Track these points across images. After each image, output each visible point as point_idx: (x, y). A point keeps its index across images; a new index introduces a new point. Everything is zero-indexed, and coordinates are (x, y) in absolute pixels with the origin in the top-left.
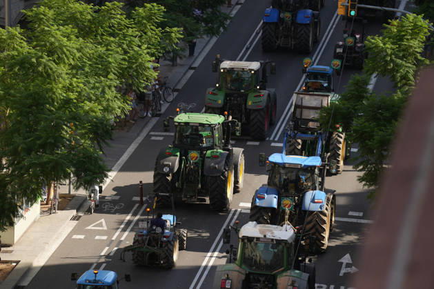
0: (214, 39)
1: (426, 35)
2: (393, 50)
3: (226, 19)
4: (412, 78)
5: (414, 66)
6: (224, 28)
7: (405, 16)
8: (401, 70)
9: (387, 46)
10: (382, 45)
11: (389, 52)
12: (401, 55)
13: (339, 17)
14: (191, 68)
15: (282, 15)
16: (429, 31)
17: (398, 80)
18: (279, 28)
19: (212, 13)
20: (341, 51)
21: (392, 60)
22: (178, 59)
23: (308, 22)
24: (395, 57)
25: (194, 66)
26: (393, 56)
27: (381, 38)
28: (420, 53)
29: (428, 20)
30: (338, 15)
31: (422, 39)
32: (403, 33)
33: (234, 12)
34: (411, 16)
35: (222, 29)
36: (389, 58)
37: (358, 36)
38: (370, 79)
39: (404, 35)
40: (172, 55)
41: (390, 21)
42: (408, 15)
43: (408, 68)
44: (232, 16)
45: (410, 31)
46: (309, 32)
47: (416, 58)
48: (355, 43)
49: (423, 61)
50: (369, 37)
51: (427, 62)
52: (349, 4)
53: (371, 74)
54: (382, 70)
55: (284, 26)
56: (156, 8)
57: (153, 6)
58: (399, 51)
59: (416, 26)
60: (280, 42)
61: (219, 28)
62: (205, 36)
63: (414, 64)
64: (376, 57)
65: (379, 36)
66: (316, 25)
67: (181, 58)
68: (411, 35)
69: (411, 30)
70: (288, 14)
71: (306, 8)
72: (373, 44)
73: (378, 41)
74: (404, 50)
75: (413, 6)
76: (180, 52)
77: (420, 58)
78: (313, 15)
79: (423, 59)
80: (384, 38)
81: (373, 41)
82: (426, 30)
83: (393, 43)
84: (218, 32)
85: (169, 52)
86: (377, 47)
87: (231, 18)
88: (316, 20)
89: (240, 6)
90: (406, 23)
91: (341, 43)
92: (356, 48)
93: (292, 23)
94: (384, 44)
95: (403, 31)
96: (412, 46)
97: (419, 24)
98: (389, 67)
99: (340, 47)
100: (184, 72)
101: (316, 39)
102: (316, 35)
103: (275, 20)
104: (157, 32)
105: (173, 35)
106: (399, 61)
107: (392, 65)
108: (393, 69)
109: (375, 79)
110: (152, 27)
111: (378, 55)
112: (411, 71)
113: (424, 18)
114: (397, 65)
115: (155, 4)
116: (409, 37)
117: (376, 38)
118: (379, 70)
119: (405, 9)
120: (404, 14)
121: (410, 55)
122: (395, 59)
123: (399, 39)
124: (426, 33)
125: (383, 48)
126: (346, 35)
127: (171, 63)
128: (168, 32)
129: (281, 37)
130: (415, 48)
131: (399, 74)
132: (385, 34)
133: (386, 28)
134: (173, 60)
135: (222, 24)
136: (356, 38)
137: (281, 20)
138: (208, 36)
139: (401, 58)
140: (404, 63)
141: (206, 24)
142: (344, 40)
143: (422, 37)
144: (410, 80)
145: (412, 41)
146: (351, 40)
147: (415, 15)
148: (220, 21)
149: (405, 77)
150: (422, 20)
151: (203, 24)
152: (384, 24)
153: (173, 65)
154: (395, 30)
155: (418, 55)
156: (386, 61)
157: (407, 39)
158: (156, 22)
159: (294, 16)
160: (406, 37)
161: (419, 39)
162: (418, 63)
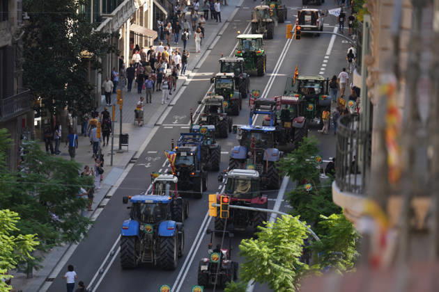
0: (74, 247)
1: (304, 238)
2: (270, 254)
3: (86, 224)
4: (291, 285)
5: (293, 272)
6: (85, 234)
7: (281, 218)
8: (280, 277)
9: (263, 249)
10: (257, 249)
11: (266, 256)
12: (278, 260)
13: (210, 219)
14: (48, 280)
15: (142, 228)
16: (307, 234)
17: (277, 287)
18: (140, 242)
19: (70, 217)
20: (207, 269)
21: (269, 265)
22: (34, 270)
23: (172, 235)
24: (273, 262)
25: (51, 277)
26: (270, 261)
27: (256, 241)
28: (298, 257)
29: (305, 222)
30: (209, 217)
31: (300, 242)
32: (279, 236)
33: (96, 216)
34: (287, 217)
35: (82, 235)
36: (265, 263)
37: (224, 252)
38: (246, 286)
39: (281, 238)
40: (26, 265)
41: (264, 223)
42: (283, 216)
43: (287, 273)
44: (94, 220)
45: (287, 234)
46: (173, 247)
47: (295, 263)
48: (222, 259)
49: (302, 266)
50: (243, 241)
51: (307, 267)
52: (220, 205)
53: (248, 281)
54: (259, 276)
55: (145, 239)
56: (9, 215)
57: (5, 213)
58: (276, 255)
59: (292, 229)
60: (142, 257)
61: (80, 234)
62: (63, 244)
63: (293, 270)
64: (252, 261)
65: (254, 240)
66: (180, 237)
67: (36, 269)
68: (288, 237)
69: (288, 232)
70: (149, 227)
71: (168, 219)
72: (249, 247)
73: (253, 244)
74: (281, 255)
75: (288, 206)
76: (36, 262)
77: (298, 263)
78: (177, 226)
79: (302, 264)
80: (259, 241)
81: (248, 244)
82: (304, 233)
83: (269, 247)
84: (77, 238)
85: (23, 262)
86: (252, 251)
87: (92, 222)
88: (180, 232)
89: (102, 209)
90: (282, 225)
91: (206, 260)
92: (223, 265)
93: (153, 236)
94: (260, 248)
95: (280, 234)
96: (289, 250)
97: (296, 226)
98: (267, 273)
99: (205, 264)
100: (41, 284)
101: (181, 253)
102: (180, 249)
103: (135, 234)
104: (10, 240)
105: (27, 242)
106: (277, 266)
107: (269, 270)
108: (271, 276)
109: (253, 286)
110: (3, 236)
111: (254, 260)
112: (290, 277)
113: (301, 219)
114: (274, 270)
115: (8, 211)
116: (286, 240)
117: (251, 241)
118: (257, 276)
119: (280, 211)
120: (279, 216)
121: (289, 259)
122: (272, 264)
123: (275, 242)
124: (303, 236)
125: (259, 252)
126: (211, 251)
127: (25, 275)
128: (21, 240)
129: (142, 252)
130: (293, 252)
131: (277, 281)
132: (260, 237)
133: (260, 231)
134: (28, 271)
135: (82, 230)
136: (222, 254)
137: (142, 233)
138: (67, 244)
139: (279, 263)
140: (282, 268)
141: (65, 230)
142: (209, 256)
143: (300, 240)
144: (289, 287)
145: (289, 245)
146: (216, 256)
147: (291, 216)
148: (80, 226)
149: (283, 284)
150: (298, 221)
151: (61, 230)
152: (259, 227)
153: (28, 278)
154: (271, 233)
155: (297, 259)
156: (264, 266)
157: (285, 242)
158: (8, 231)
159: (156, 228)
160: (282, 240)
161: (296, 242)
162: (297, 269)
